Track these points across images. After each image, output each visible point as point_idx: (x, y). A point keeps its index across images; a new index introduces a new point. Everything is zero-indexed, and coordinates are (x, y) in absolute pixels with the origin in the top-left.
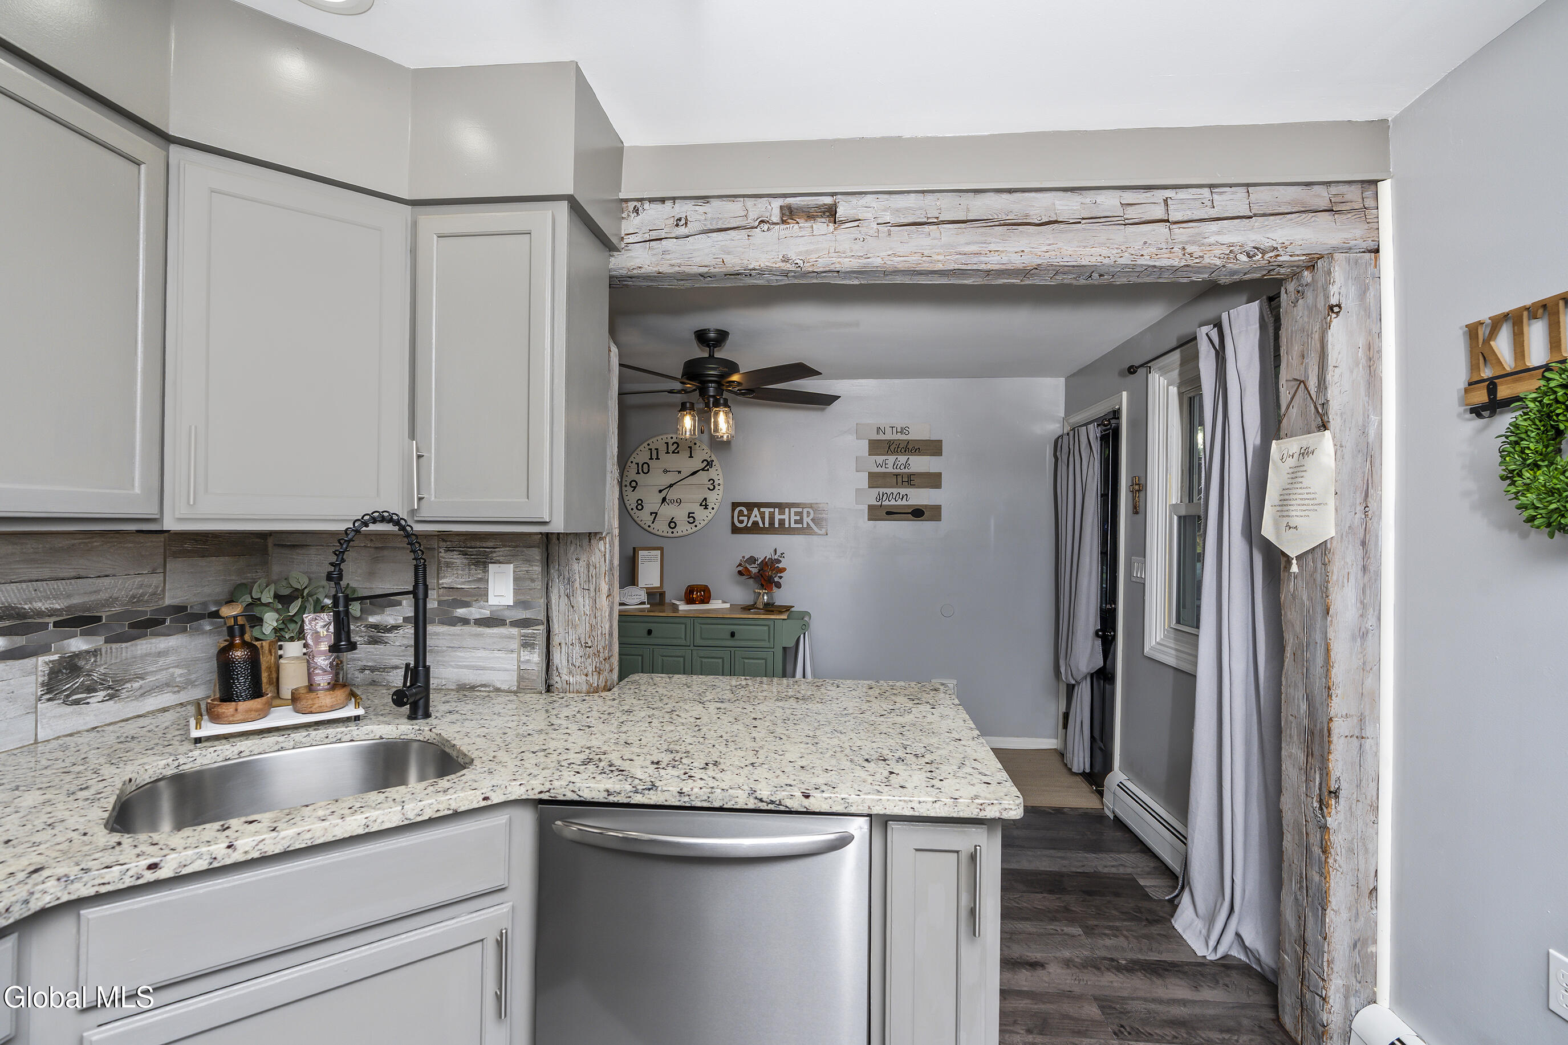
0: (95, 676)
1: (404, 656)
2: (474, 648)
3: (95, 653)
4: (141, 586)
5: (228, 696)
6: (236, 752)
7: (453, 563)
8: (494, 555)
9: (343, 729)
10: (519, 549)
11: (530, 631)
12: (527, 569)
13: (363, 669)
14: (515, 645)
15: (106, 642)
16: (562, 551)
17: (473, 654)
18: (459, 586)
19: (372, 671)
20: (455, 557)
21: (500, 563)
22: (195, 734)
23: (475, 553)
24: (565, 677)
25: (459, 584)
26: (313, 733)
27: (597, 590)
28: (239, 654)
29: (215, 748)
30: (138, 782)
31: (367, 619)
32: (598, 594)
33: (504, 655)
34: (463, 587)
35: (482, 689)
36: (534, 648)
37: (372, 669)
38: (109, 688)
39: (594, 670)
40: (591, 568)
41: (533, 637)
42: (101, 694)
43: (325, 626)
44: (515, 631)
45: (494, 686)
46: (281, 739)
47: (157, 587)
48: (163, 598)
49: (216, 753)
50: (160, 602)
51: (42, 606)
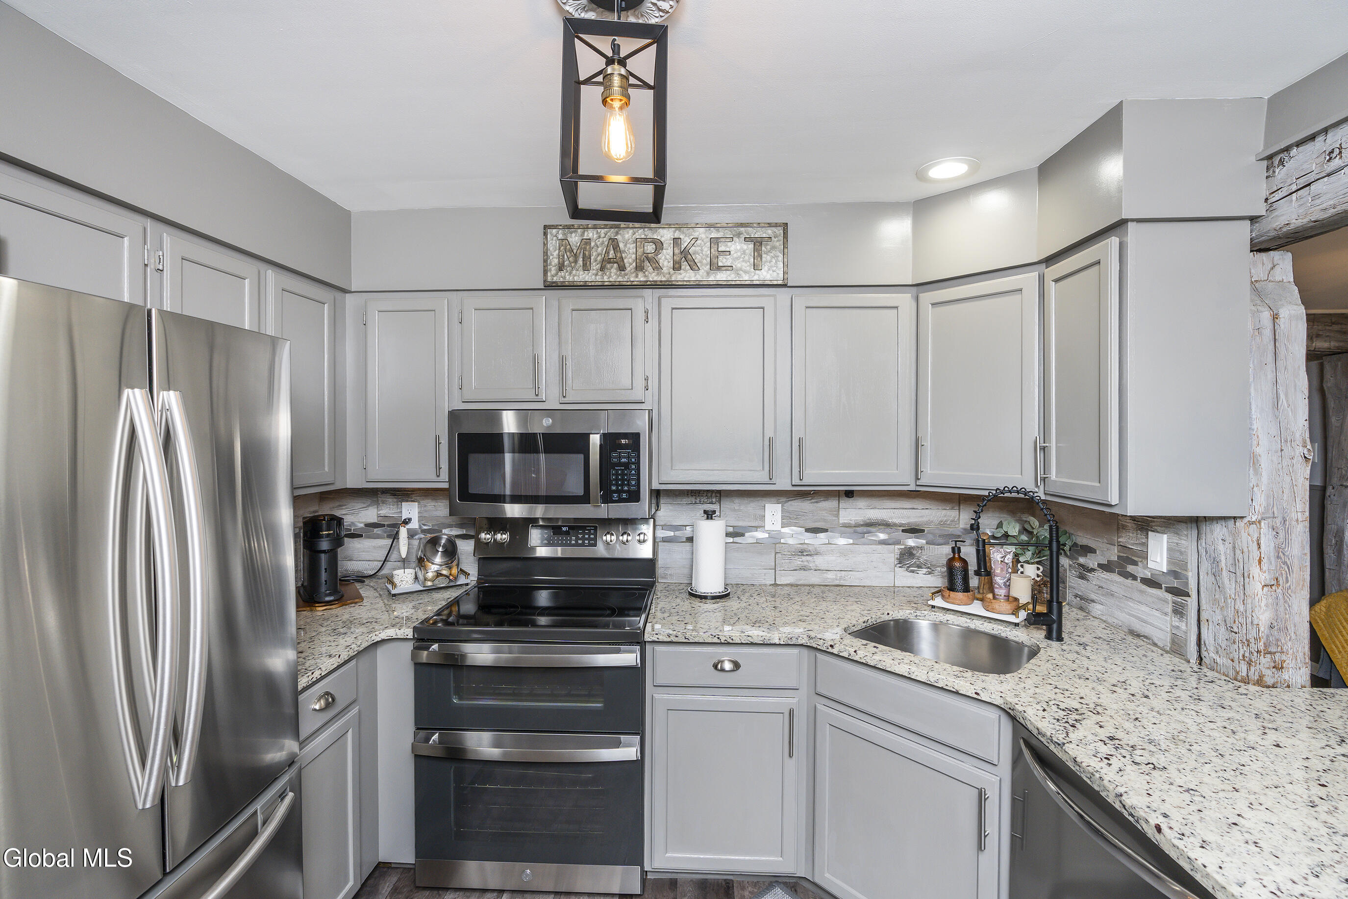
0: (922, 561)
1: (1097, 593)
2: (1140, 602)
3: (921, 548)
4: (945, 516)
5: (952, 588)
6: (945, 619)
7: (1126, 526)
8: (1153, 524)
9: (1002, 628)
10: (1171, 521)
11: (1180, 600)
12: (1177, 542)
13: (1076, 596)
14: (1169, 609)
15: (927, 543)
16: (1208, 530)
17: (1139, 607)
18: (1130, 547)
19: (1081, 599)
20: (1128, 521)
21: (1158, 532)
22: (931, 603)
23: (1140, 520)
24: (1212, 655)
25: (1130, 545)
26: (986, 624)
27: (1246, 575)
28: (957, 564)
29: (935, 613)
30: (893, 616)
31: (1077, 559)
32: (1247, 580)
33: (1160, 616)
34: (1132, 547)
35: (1145, 639)
36: (1182, 617)
37: (1082, 598)
38: (928, 568)
39: (1241, 658)
40: (1238, 552)
41: (1182, 606)
42: (925, 570)
43: (1003, 557)
44: (1169, 597)
45: (1152, 640)
46: (968, 621)
47: (955, 517)
48: (959, 523)
49: (935, 616)
50: (957, 526)
51: (897, 521)
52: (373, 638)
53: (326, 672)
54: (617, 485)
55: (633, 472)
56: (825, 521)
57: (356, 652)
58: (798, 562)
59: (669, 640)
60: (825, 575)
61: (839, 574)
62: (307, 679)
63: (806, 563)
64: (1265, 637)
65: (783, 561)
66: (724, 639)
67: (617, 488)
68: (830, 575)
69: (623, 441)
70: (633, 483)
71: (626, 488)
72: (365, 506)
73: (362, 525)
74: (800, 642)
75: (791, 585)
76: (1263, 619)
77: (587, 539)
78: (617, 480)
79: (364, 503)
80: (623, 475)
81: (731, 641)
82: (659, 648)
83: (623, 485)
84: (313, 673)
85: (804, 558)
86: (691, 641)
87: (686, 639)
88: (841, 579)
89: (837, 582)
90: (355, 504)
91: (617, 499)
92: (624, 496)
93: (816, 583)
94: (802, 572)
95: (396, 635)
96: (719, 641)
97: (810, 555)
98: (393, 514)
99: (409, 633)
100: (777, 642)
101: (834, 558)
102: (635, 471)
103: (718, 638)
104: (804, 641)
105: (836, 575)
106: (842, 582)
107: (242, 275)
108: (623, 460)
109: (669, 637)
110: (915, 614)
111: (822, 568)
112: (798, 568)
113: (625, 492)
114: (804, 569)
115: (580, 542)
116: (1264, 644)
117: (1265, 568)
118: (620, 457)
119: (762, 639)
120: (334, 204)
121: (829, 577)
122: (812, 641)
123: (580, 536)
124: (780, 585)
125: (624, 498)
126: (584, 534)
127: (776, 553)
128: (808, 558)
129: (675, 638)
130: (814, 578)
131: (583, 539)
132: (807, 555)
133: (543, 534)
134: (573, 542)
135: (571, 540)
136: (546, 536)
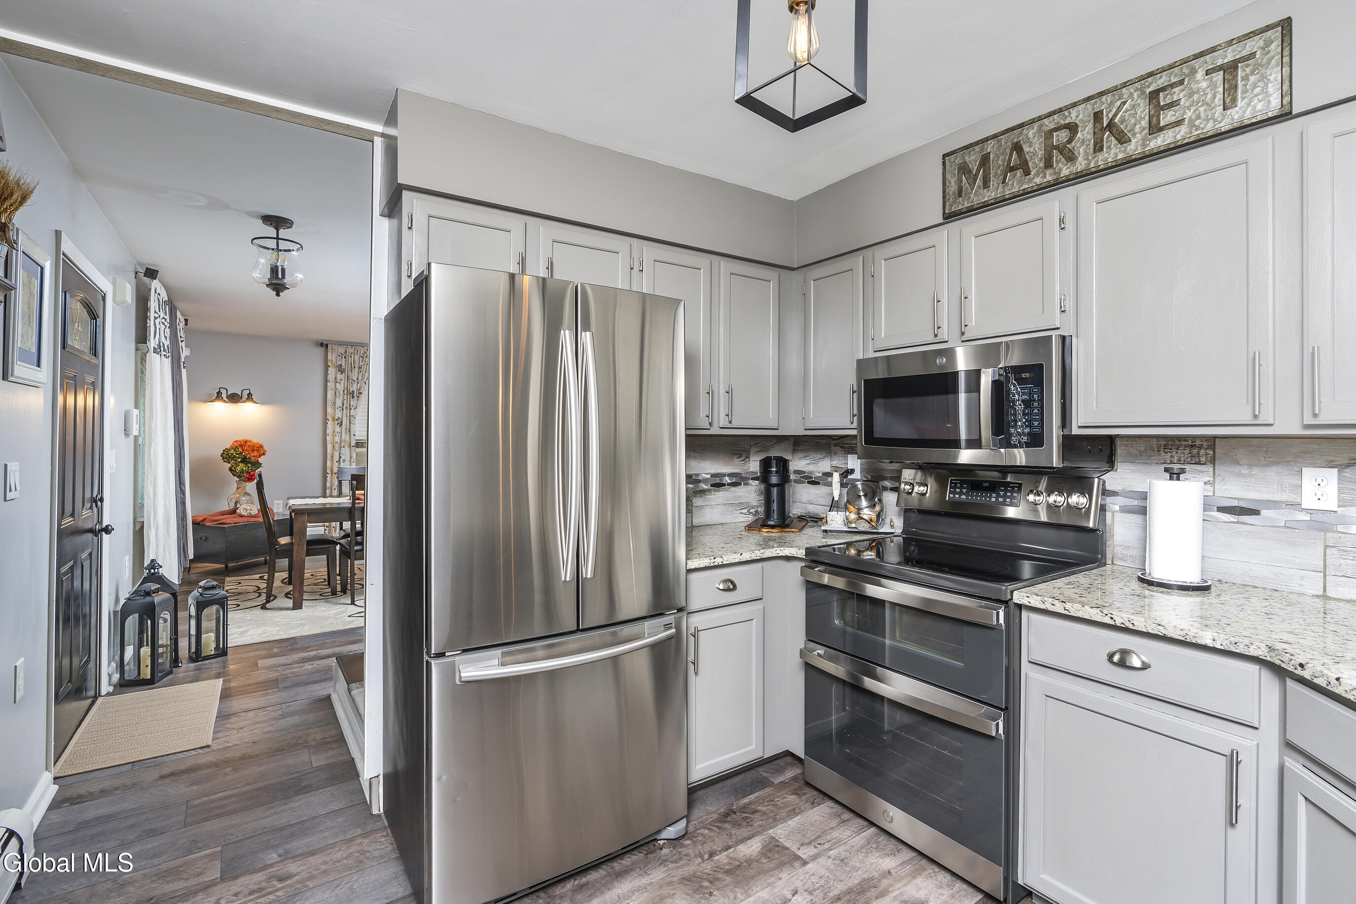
52: (777, 552)
53: (727, 562)
55: (1036, 411)
57: (759, 558)
62: (709, 561)
66: (1121, 621)
69: (1028, 375)
70: (1036, 423)
72: (822, 457)
73: (821, 475)
74: (1253, 652)
77: (1009, 497)
79: (821, 454)
81: (1131, 627)
82: (1034, 616)
84: (714, 558)
86: (1072, 614)
87: (1065, 610)
90: (815, 455)
91: (1016, 443)
92: (1025, 439)
95: (797, 554)
96: (1112, 623)
98: (842, 465)
99: (801, 553)
100: (1210, 643)
102: (1038, 410)
103: (1112, 618)
104: (1261, 653)
107: (697, 266)
109: (1044, 603)
115: (1001, 500)
119: (1182, 633)
120: (778, 198)
122: (1273, 654)
123: (1002, 493)
124: (1334, 598)
125: (1025, 442)
126: (1006, 491)
127: (1327, 547)
129: (1051, 606)
131: (1005, 497)
133: (961, 488)
134: (993, 500)
135: (990, 497)
136: (964, 491)
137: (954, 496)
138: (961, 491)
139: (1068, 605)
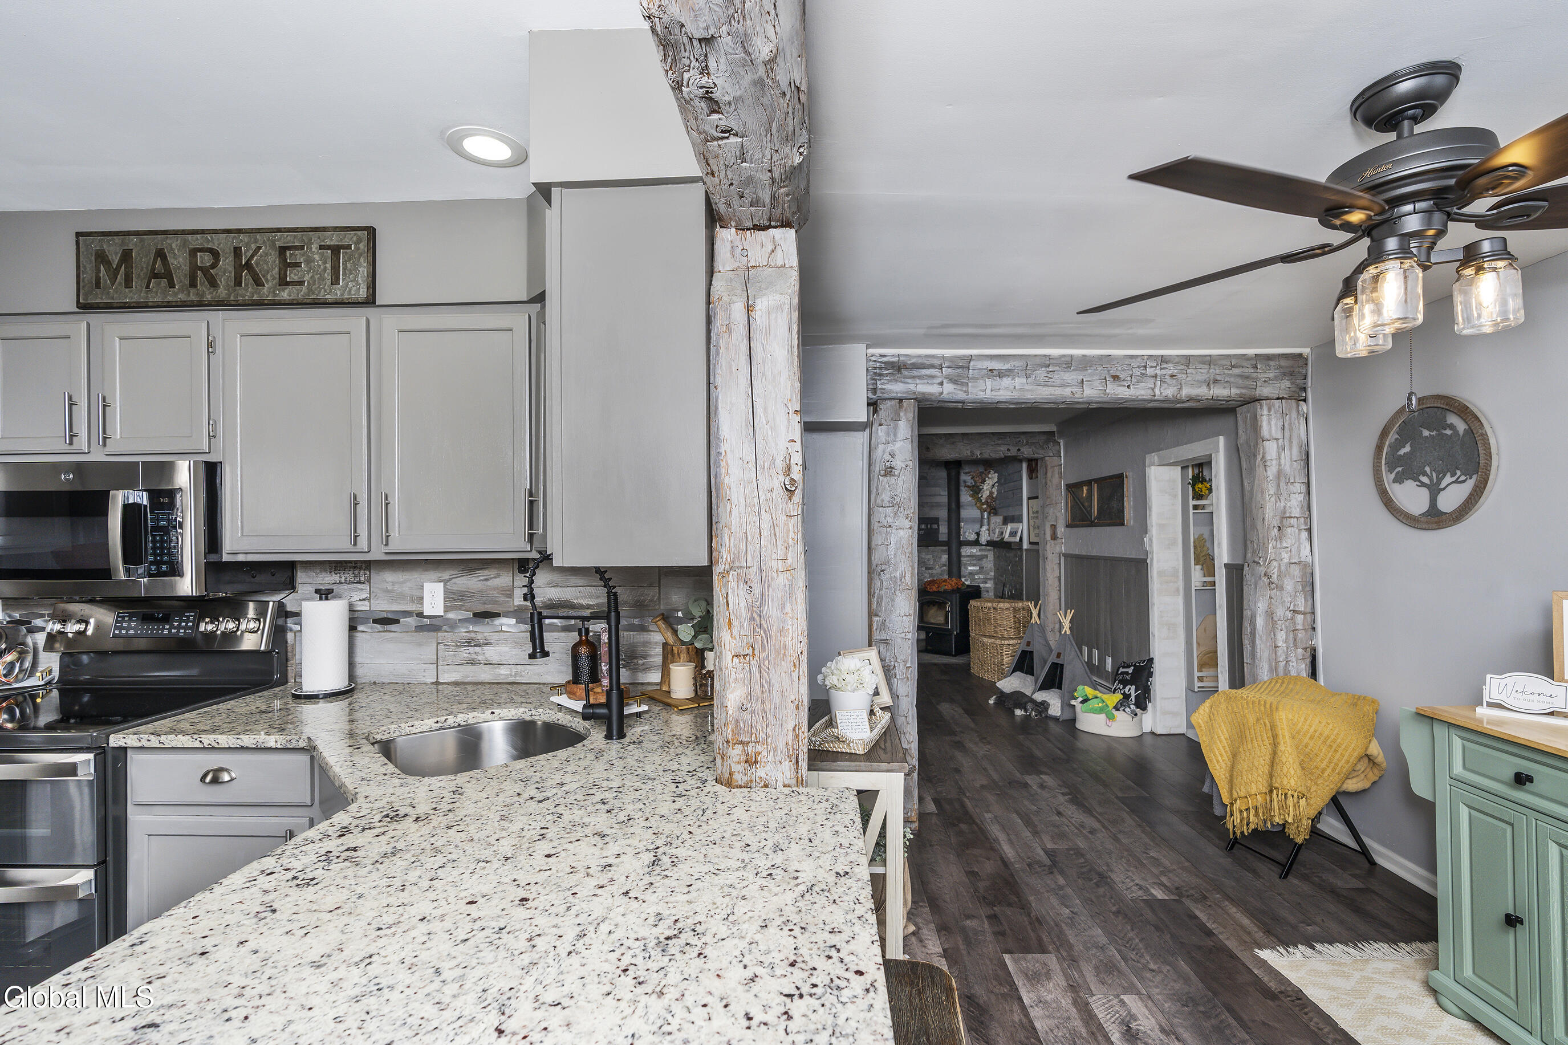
5: (576, 679)
22: (553, 698)
28: (584, 649)
50: (657, 607)
51: (583, 602)
54: (154, 554)
55: (174, 538)
56: (495, 602)
58: (464, 654)
59: (139, 744)
60: (497, 670)
61: (514, 669)
63: (474, 656)
64: (733, 722)
65: (446, 654)
67: (155, 558)
68: (504, 671)
69: (166, 500)
70: (174, 552)
71: (166, 558)
74: (301, 745)
75: (456, 684)
76: (733, 699)
77: (183, 628)
78: (154, 548)
80: (162, 541)
81: (216, 746)
82: (137, 756)
83: (162, 555)
85: (471, 650)
86: (167, 745)
88: (516, 674)
89: (511, 679)
91: (155, 572)
92: (164, 568)
93: (486, 681)
94: (470, 667)
96: (201, 746)
97: (479, 646)
101: (507, 649)
102: (177, 537)
103: (201, 741)
104: (304, 744)
105: (511, 670)
106: (518, 679)
108: (162, 523)
110: (530, 713)
111: (494, 662)
112: (464, 662)
113: (165, 563)
114: (472, 662)
115: (174, 631)
116: (733, 731)
117: (735, 632)
118: (158, 520)
121: (502, 672)
123: (176, 624)
124: (443, 683)
125: (164, 571)
126: (181, 621)
127: (438, 643)
128: (477, 649)
130: (484, 675)
132: (475, 646)
133: (130, 619)
134: (166, 632)
135: (162, 630)
136: (133, 624)
137: (120, 632)
138: (129, 625)
139: (163, 738)
